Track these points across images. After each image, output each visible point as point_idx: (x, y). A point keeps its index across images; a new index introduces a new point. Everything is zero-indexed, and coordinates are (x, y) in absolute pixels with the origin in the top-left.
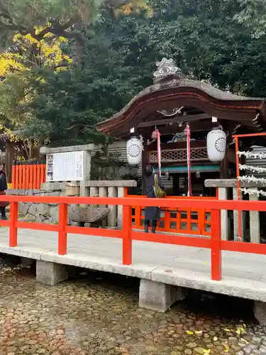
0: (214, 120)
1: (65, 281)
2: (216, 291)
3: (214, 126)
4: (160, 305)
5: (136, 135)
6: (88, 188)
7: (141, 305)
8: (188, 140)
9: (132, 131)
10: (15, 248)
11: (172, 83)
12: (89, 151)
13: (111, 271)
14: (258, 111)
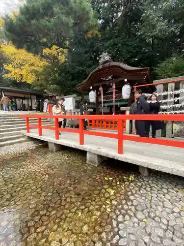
0: (126, 80)
1: (59, 150)
2: (120, 159)
3: (126, 83)
4: (95, 163)
5: (93, 90)
6: (75, 112)
7: (87, 162)
8: (114, 90)
9: (91, 88)
10: (41, 137)
11: (107, 65)
12: (74, 97)
13: (74, 147)
14: (146, 74)
